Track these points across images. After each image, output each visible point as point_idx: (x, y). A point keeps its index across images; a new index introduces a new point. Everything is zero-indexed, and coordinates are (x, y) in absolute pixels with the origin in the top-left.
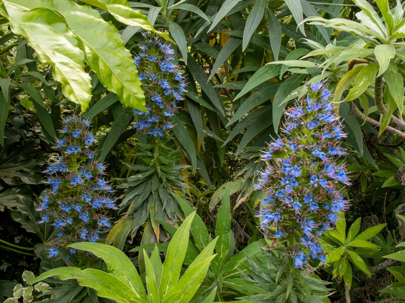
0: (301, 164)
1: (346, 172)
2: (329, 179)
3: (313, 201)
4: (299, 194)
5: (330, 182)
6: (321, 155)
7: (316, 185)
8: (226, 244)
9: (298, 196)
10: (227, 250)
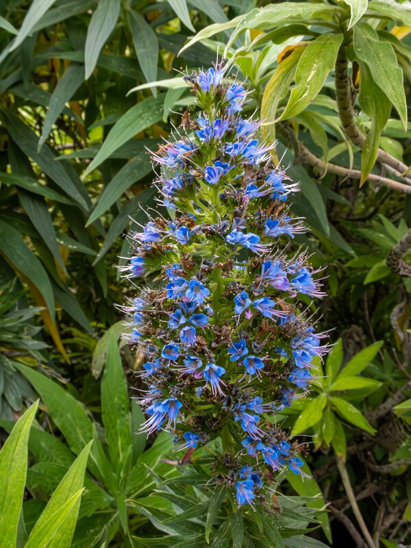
0: (204, 270)
1: (311, 271)
2: (277, 294)
3: (251, 353)
4: (213, 345)
5: (280, 301)
6: (247, 239)
7: (249, 316)
8: (125, 436)
9: (213, 349)
10: (129, 445)
